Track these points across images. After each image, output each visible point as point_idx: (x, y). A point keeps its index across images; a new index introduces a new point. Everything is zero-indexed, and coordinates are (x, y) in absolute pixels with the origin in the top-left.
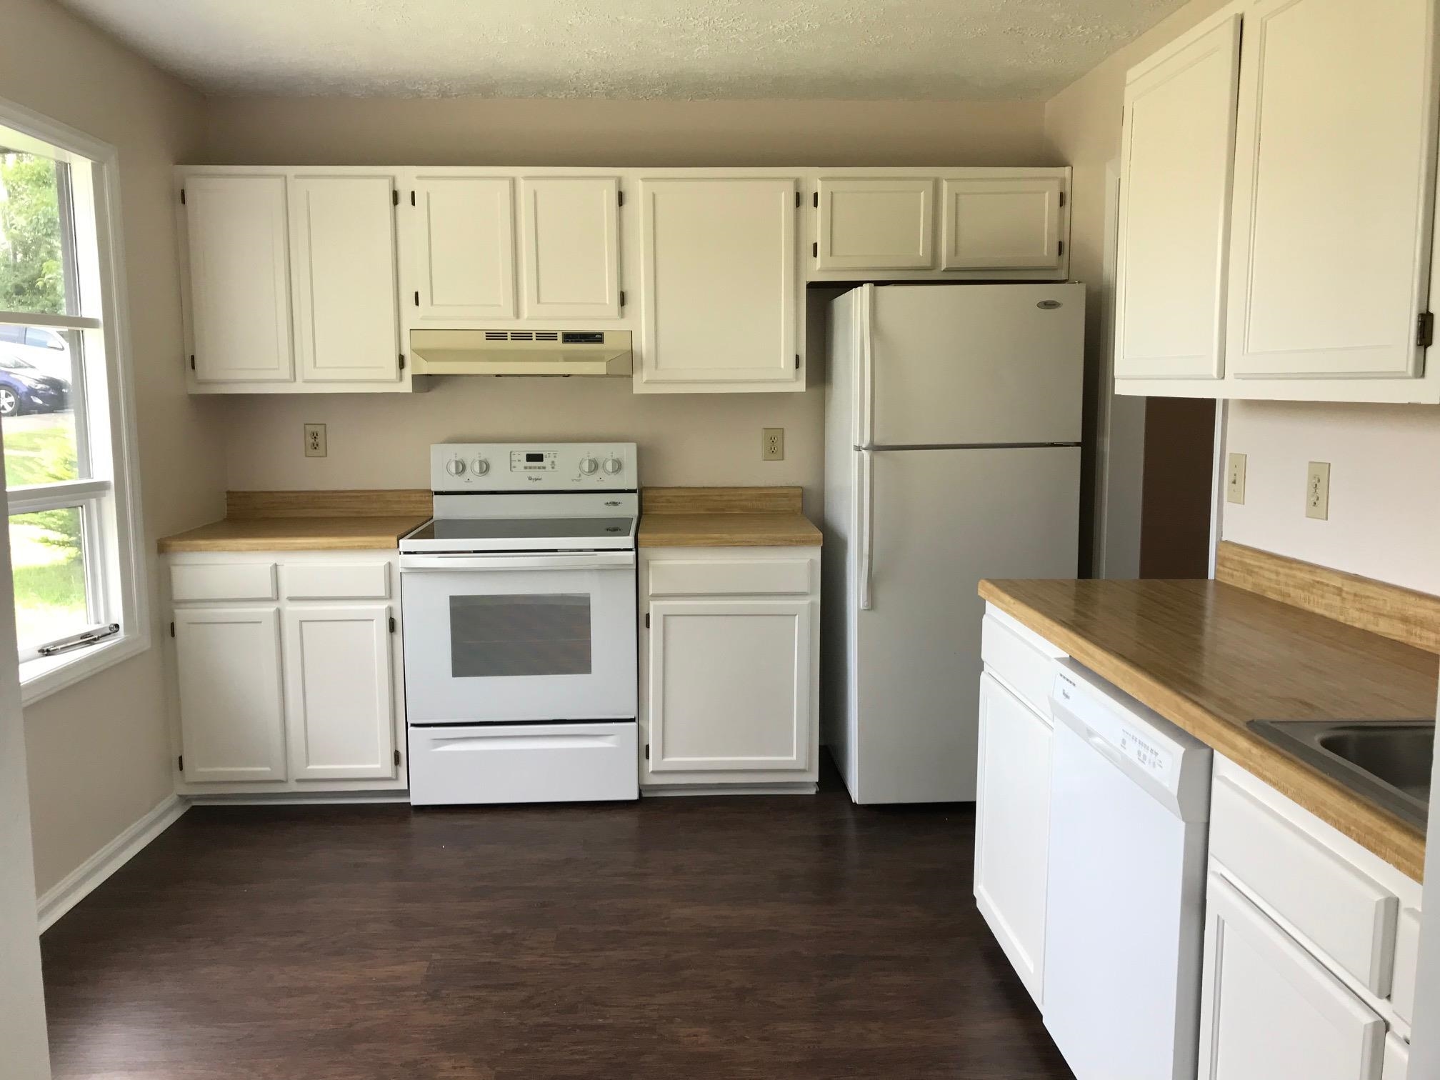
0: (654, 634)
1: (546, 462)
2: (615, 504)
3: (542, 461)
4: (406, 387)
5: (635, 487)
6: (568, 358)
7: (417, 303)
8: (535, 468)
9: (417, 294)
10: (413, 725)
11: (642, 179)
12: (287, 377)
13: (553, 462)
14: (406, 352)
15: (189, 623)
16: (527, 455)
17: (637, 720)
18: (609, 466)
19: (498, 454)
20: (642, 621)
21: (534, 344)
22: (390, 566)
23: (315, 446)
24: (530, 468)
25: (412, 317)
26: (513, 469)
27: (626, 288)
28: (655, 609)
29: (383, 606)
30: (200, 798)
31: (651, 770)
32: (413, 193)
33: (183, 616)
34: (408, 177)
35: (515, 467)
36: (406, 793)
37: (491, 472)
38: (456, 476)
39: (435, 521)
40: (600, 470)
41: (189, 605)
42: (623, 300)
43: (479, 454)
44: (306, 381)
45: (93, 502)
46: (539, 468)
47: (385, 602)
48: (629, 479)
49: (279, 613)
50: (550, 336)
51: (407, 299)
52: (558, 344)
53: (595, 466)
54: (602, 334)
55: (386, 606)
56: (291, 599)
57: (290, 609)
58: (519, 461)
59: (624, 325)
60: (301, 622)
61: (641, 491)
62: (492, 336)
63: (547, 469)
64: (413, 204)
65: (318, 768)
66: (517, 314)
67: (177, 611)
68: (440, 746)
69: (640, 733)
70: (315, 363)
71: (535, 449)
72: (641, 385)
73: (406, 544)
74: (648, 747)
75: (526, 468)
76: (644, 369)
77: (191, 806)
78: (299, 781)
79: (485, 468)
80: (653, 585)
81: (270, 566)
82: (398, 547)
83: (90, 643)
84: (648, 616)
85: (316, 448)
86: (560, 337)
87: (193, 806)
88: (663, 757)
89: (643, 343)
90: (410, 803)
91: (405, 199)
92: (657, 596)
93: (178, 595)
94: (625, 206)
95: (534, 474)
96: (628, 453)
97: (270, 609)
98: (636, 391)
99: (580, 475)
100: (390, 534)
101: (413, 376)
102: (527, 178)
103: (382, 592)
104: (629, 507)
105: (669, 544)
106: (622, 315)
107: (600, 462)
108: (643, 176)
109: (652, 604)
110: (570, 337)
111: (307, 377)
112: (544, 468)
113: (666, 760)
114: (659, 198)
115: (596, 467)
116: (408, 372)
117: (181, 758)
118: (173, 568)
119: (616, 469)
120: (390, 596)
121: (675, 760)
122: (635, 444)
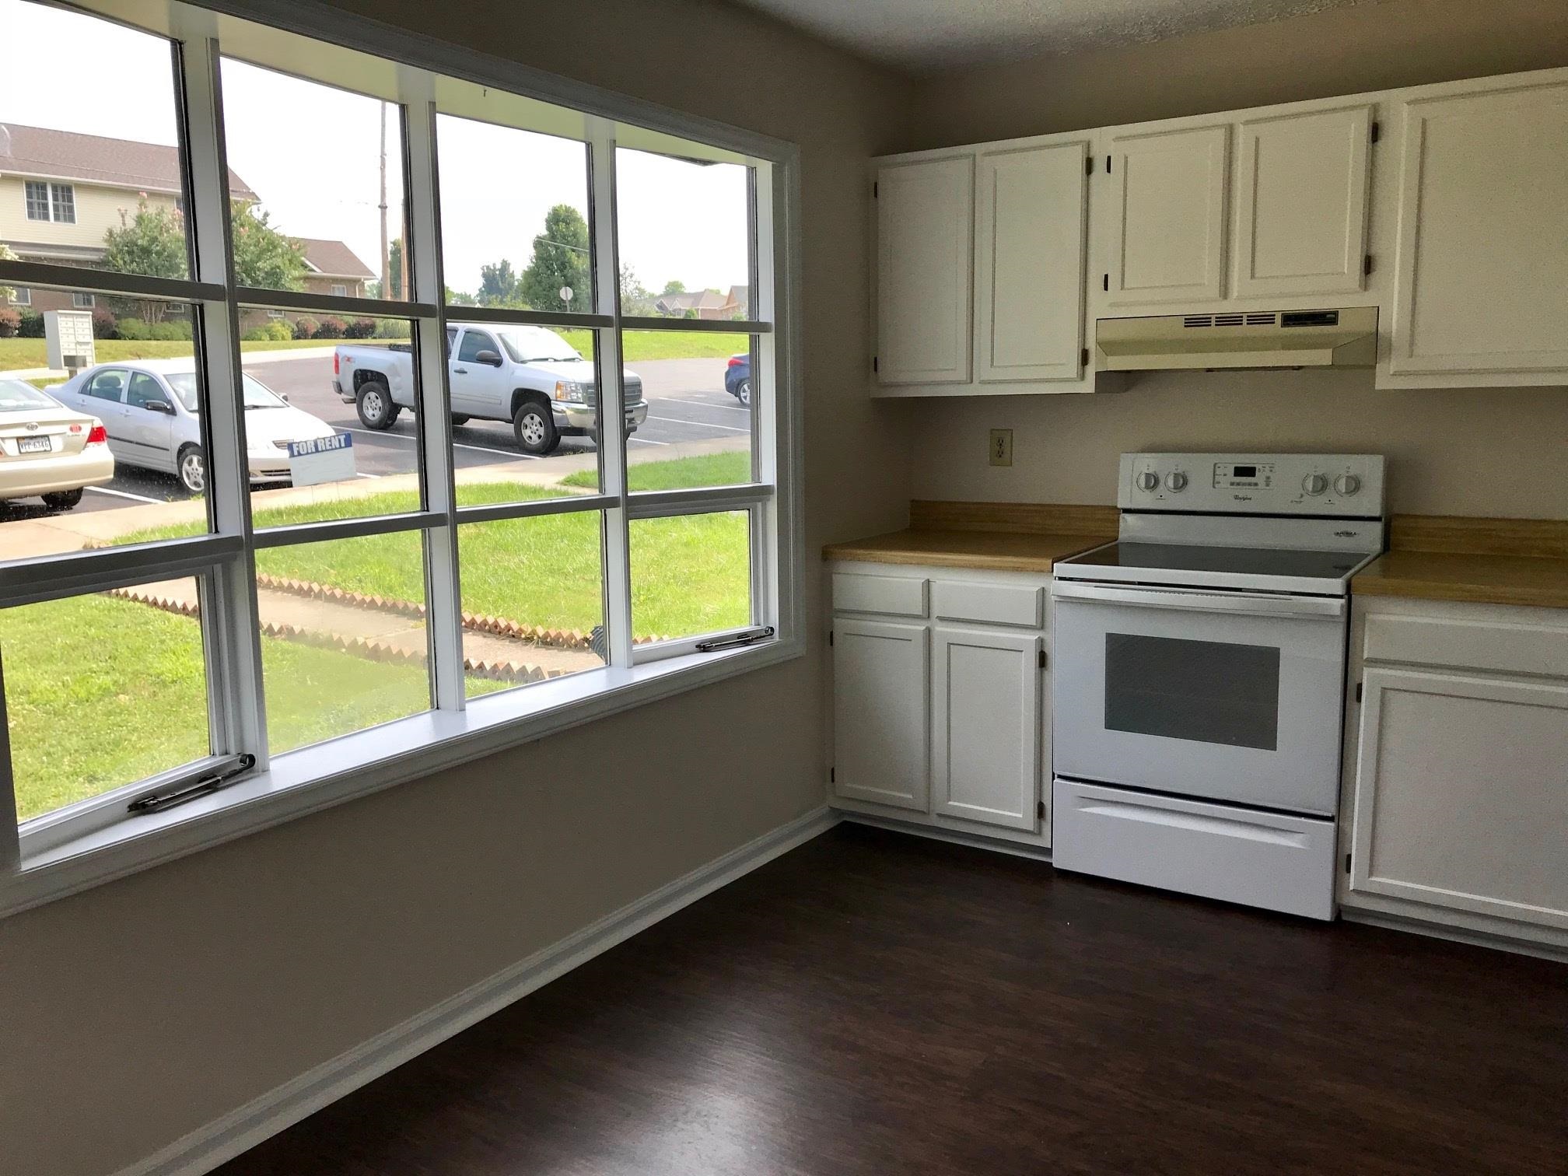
0: (1366, 713)
1: (1259, 477)
2: (1348, 534)
3: (1254, 475)
4: (1088, 386)
5: (1377, 513)
6: (1289, 345)
7: (1106, 288)
8: (1244, 484)
9: (1106, 277)
10: (1060, 777)
11: (1408, 103)
12: (964, 377)
13: (1268, 478)
14: (1091, 345)
15: (847, 634)
16: (1236, 468)
17: (1336, 820)
18: (1342, 485)
19: (1198, 466)
20: (1350, 693)
21: (1245, 330)
22: (1043, 591)
23: (1000, 454)
24: (1238, 484)
25: (1100, 305)
26: (1216, 486)
27: (1373, 251)
28: (1369, 678)
29: (1032, 637)
30: (852, 814)
31: (1351, 888)
32: (1109, 158)
33: (841, 624)
34: (1104, 139)
35: (1219, 483)
36: (1048, 852)
37: (1191, 486)
38: (1147, 492)
39: (1118, 543)
40: (1330, 489)
41: (846, 615)
42: (1368, 265)
43: (1177, 466)
44: (983, 382)
45: (759, 505)
46: (1250, 484)
47: (1037, 631)
48: (1370, 502)
49: (928, 631)
50: (1266, 319)
51: (1095, 283)
52: (1276, 328)
53: (1322, 484)
54: (1336, 313)
55: (1037, 637)
56: (942, 619)
57: (940, 628)
58: (1225, 475)
59: (1368, 299)
60: (949, 644)
61: (1390, 521)
62: (1192, 322)
63: (1259, 487)
64: (1109, 170)
65: (957, 805)
66: (1225, 294)
67: (836, 621)
68: (1087, 807)
69: (1340, 839)
70: (992, 362)
71: (1245, 460)
72: (1388, 377)
73: (1061, 568)
74: (1349, 857)
75: (1232, 484)
76: (1393, 357)
77: (841, 821)
78: (940, 815)
79: (1182, 482)
80: (1369, 646)
81: (923, 581)
82: (1053, 571)
83: (746, 643)
84: (1360, 686)
85: (1000, 456)
86: (1278, 319)
87: (845, 822)
88: (1371, 874)
89: (1394, 321)
90: (1052, 863)
91: (1099, 166)
92: (1374, 662)
93: (837, 605)
94: (1380, 143)
95: (1242, 492)
96: (1371, 469)
97: (921, 627)
98: (1378, 387)
99: (1302, 496)
100: (1046, 556)
101: (1097, 374)
102: (1247, 123)
103: (1032, 621)
104: (1370, 537)
105: (1398, 593)
106: (1365, 286)
107: (1331, 479)
108: (1409, 99)
109: (1366, 671)
110: (1292, 319)
111: (985, 378)
112: (1256, 484)
113: (1373, 879)
114: (1431, 127)
115: (1324, 487)
116: (1091, 370)
117: (833, 770)
118: (834, 577)
119: (1352, 489)
120: (1042, 628)
121: (1383, 881)
122: (1381, 457)
